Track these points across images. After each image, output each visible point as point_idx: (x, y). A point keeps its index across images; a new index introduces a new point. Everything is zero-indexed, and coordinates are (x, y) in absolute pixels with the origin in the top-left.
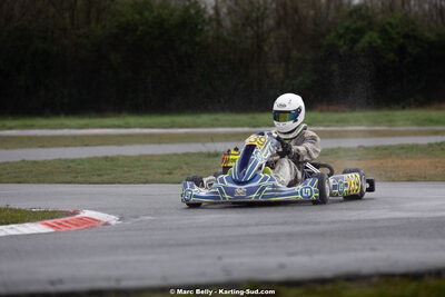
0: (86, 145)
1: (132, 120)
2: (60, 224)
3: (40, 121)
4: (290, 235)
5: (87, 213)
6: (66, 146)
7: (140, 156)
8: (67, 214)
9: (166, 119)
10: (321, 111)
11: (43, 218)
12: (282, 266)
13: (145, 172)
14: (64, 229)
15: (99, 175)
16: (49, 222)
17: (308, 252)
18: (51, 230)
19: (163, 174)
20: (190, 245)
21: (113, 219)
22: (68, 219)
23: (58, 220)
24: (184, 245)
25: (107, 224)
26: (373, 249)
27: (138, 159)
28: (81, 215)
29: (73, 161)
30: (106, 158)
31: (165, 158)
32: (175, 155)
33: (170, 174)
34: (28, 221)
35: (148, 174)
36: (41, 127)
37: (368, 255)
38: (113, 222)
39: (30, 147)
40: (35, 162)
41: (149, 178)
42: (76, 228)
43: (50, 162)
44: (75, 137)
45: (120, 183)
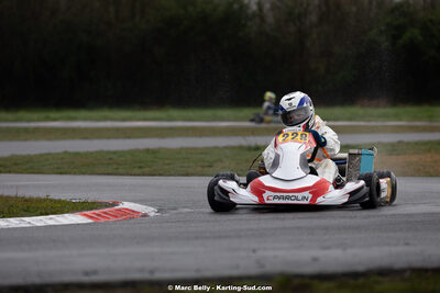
0: (129, 138)
1: (175, 113)
2: (98, 215)
3: (83, 113)
4: (326, 229)
5: (126, 205)
6: (109, 138)
7: (182, 149)
8: (107, 205)
9: (208, 113)
10: (362, 106)
11: (83, 209)
12: (315, 260)
13: (186, 165)
14: (103, 220)
15: (140, 167)
16: (88, 213)
17: (343, 246)
18: (90, 221)
19: (203, 167)
20: (226, 237)
21: (151, 211)
22: (106, 210)
23: (97, 212)
24: (220, 237)
25: (145, 215)
26: (407, 244)
27: (180, 151)
28: (121, 206)
29: (115, 153)
30: (147, 151)
31: (206, 151)
32: (216, 148)
33: (210, 166)
34: (67, 212)
35: (189, 167)
36: (85, 119)
37: (401, 249)
38: (152, 214)
39: (73, 138)
40: (77, 154)
41: (190, 171)
42: (115, 219)
43: (92, 153)
44: (117, 130)
45: (160, 175)
